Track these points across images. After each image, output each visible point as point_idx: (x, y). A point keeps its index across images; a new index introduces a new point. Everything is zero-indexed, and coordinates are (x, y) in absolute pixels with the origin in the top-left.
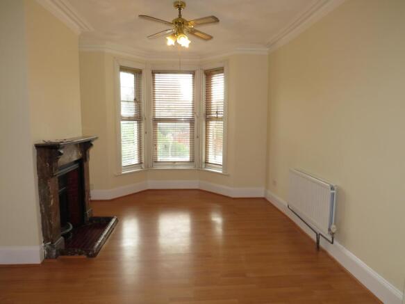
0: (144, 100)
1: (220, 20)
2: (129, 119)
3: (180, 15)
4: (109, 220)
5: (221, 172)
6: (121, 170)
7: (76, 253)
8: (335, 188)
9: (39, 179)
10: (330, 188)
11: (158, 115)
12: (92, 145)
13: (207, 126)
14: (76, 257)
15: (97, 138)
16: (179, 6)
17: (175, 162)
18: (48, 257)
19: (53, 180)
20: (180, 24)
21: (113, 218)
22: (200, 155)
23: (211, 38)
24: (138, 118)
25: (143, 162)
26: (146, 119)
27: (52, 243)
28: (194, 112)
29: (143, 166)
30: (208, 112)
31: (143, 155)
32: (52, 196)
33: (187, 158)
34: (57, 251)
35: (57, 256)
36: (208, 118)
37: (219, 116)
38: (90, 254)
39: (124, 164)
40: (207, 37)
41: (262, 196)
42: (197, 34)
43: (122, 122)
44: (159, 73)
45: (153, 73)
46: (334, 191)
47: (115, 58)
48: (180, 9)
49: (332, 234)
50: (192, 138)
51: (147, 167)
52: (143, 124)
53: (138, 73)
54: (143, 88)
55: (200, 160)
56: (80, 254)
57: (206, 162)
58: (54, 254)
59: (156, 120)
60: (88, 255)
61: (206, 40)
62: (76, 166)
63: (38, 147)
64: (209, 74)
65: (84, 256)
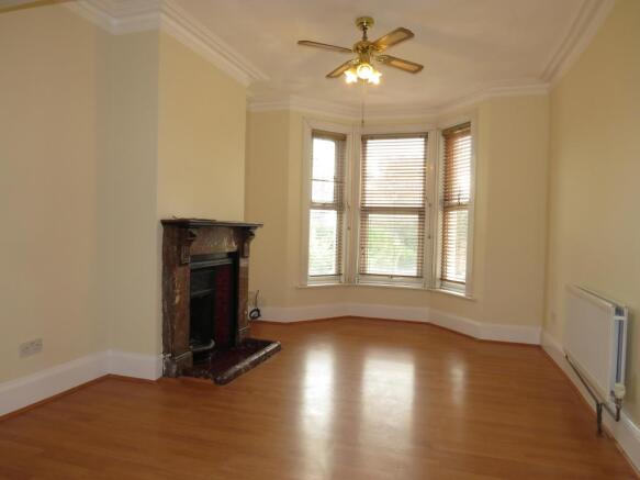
0: (348, 178)
1: (416, 34)
2: (324, 206)
3: (365, 38)
4: (268, 343)
5: (462, 295)
6: (307, 280)
7: (201, 375)
8: (626, 312)
9: (164, 267)
10: (613, 310)
11: (370, 201)
12: (252, 234)
13: (445, 219)
14: (201, 380)
15: (261, 225)
16: (364, 24)
17: (392, 276)
18: (166, 374)
19: (181, 269)
20: (364, 50)
21: (275, 342)
22: (432, 266)
23: (420, 68)
24: (339, 205)
25: (343, 272)
26: (351, 207)
27: (173, 355)
28: (425, 198)
29: (342, 278)
30: (447, 197)
31: (343, 263)
32: (178, 291)
33: (413, 272)
34: (178, 368)
35: (177, 375)
36: (447, 205)
37: (461, 201)
38: (219, 378)
39: (313, 271)
40: (413, 68)
41: (537, 343)
42: (394, 63)
43: (312, 212)
44: (372, 138)
45: (364, 139)
46: (624, 318)
47: (304, 118)
48: (365, 29)
49: (618, 401)
50: (421, 238)
51: (349, 280)
52: (345, 216)
53: (340, 139)
54: (347, 161)
55: (433, 275)
56: (207, 377)
57: (443, 279)
58: (174, 371)
59: (366, 211)
60: (215, 380)
61: (415, 72)
62: (227, 261)
63: (166, 223)
64: (449, 136)
65: (210, 382)
